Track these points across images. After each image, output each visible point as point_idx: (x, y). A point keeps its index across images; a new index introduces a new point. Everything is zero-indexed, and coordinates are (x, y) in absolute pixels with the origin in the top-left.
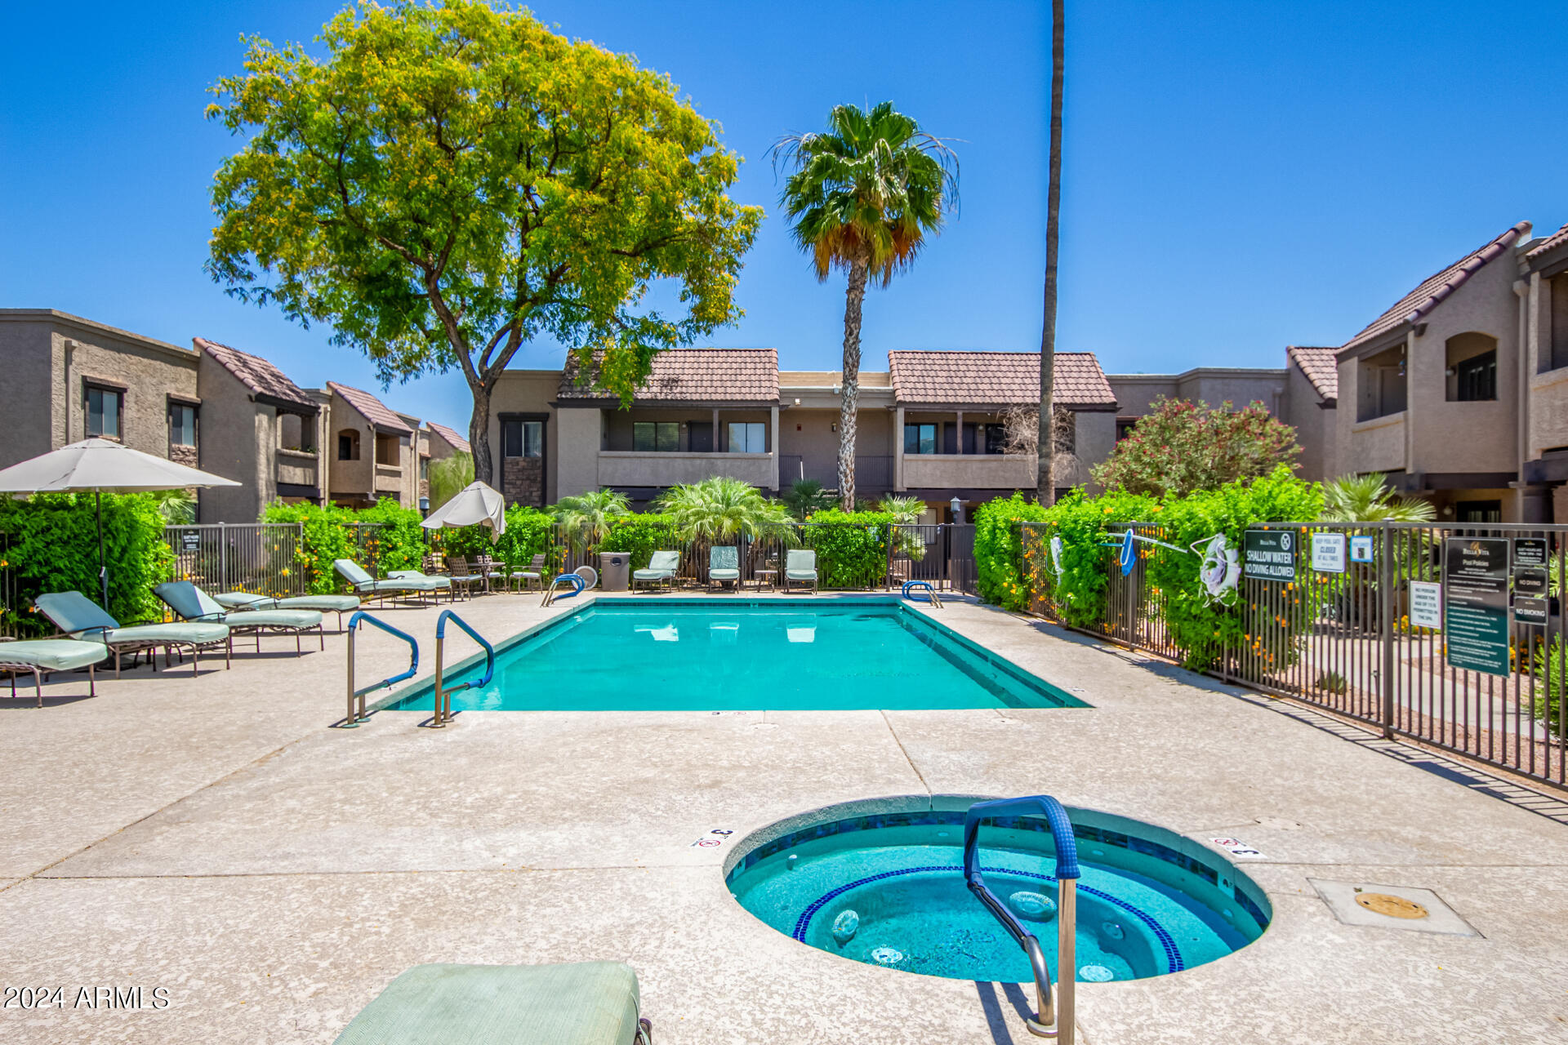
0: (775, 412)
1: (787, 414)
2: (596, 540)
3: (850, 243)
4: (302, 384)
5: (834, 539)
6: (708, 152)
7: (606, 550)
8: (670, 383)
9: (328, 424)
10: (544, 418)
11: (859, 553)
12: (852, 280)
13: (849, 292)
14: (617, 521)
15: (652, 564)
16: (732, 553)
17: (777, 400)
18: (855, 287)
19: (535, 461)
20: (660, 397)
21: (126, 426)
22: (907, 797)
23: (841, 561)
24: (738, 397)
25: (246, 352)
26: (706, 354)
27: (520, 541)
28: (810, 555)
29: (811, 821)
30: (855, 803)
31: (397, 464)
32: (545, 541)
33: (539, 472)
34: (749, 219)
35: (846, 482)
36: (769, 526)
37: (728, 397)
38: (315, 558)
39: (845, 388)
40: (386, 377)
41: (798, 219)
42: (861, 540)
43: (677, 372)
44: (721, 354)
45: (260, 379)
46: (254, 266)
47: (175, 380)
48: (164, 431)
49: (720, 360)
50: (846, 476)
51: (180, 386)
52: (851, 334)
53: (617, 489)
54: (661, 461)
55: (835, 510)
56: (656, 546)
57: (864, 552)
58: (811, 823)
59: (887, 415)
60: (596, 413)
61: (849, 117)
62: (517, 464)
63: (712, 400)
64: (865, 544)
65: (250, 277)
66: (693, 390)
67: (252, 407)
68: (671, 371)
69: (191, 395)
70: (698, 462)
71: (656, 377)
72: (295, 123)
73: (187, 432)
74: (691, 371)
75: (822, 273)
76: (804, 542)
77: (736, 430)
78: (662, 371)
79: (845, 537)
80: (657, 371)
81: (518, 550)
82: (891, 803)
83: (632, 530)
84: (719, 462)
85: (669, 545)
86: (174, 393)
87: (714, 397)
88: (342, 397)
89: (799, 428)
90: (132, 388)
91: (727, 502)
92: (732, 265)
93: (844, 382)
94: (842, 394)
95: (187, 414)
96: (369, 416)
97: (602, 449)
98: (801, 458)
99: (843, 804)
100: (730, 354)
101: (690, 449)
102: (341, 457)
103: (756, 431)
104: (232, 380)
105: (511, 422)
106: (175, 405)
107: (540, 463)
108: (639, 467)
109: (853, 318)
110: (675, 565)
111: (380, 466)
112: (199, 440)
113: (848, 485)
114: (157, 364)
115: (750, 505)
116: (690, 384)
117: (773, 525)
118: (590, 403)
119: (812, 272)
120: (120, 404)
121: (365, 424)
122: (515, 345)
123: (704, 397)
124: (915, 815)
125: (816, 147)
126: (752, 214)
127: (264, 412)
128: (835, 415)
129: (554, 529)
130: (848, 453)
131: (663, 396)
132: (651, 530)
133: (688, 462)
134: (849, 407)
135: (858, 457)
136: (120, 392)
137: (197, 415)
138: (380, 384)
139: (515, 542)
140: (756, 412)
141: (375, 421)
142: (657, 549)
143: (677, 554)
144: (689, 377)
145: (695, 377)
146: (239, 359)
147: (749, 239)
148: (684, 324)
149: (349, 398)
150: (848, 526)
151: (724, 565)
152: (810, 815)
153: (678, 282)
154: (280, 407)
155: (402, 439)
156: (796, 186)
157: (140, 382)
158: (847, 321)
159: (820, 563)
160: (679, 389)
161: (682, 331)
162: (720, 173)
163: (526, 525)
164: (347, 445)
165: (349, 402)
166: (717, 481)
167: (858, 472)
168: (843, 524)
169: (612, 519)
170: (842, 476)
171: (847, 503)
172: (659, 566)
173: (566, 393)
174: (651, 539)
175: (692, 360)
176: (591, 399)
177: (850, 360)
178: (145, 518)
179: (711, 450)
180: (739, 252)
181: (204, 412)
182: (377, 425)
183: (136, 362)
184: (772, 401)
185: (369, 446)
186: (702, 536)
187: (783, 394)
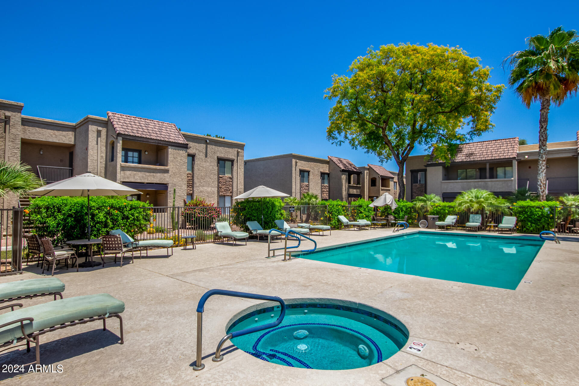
0: (515, 163)
1: (521, 162)
2: (427, 211)
3: (541, 90)
4: (357, 166)
5: (526, 213)
7: (431, 215)
8: (470, 155)
9: (368, 176)
10: (425, 171)
11: (539, 218)
12: (542, 104)
13: (541, 110)
14: (435, 205)
15: (446, 220)
16: (479, 217)
17: (515, 158)
18: (544, 108)
19: (422, 185)
20: (464, 160)
21: (310, 181)
22: (350, 301)
23: (530, 221)
24: (498, 158)
25: (342, 158)
26: (487, 143)
27: (402, 211)
28: (513, 219)
29: (313, 301)
30: (331, 299)
31: (389, 187)
32: (410, 211)
33: (424, 188)
34: (498, 90)
35: (541, 189)
36: (497, 208)
37: (493, 158)
38: (331, 215)
39: (540, 150)
40: (382, 161)
41: (516, 85)
42: (540, 213)
43: (473, 150)
44: (493, 142)
45: (344, 165)
46: (337, 135)
47: (323, 168)
48: (320, 181)
49: (492, 144)
50: (541, 186)
51: (324, 169)
52: (542, 128)
54: (465, 183)
55: (528, 200)
56: (449, 213)
57: (541, 218)
58: (313, 302)
60: (440, 168)
61: (539, 40)
62: (417, 186)
63: (486, 160)
64: (542, 215)
65: (337, 139)
66: (479, 157)
67: (341, 173)
68: (471, 151)
69: (327, 171)
70: (480, 183)
71: (464, 153)
72: (345, 95)
73: (326, 181)
74: (479, 150)
76: (512, 213)
77: (500, 170)
78: (467, 151)
79: (531, 212)
80: (465, 151)
81: (401, 214)
82: (344, 302)
83: (440, 208)
84: (489, 183)
85: (454, 213)
86: (322, 171)
87: (487, 159)
88: (372, 168)
89: (530, 167)
90: (311, 170)
91: (478, 197)
92: (491, 109)
93: (539, 148)
94: (539, 153)
95: (326, 176)
96: (379, 173)
97: (443, 180)
98: (528, 180)
99: (326, 299)
100: (497, 141)
101: (480, 178)
102: (372, 186)
104: (337, 167)
105: (414, 173)
106: (323, 174)
107: (424, 186)
109: (543, 121)
110: (454, 221)
111: (382, 188)
112: (329, 183)
114: (318, 164)
115: (488, 199)
116: (478, 154)
117: (498, 206)
118: (439, 164)
119: (524, 106)
120: (309, 175)
121: (378, 175)
122: (412, 148)
123: (483, 159)
124: (354, 308)
125: (520, 56)
126: (499, 88)
127: (345, 175)
128: (536, 162)
129: (413, 207)
130: (542, 177)
131: (466, 160)
132: (447, 208)
133: (476, 183)
134: (542, 158)
136: (308, 172)
137: (328, 176)
138: (380, 163)
139: (400, 211)
140: (507, 163)
141: (380, 174)
142: (449, 215)
143: (455, 217)
144: (478, 152)
145: (480, 152)
146: (340, 160)
147: (498, 97)
148: (468, 133)
149: (374, 168)
150: (533, 207)
151: (475, 221)
152: (312, 299)
153: (469, 119)
154: (349, 173)
155: (390, 179)
157: (313, 169)
158: (540, 122)
159: (519, 222)
160: (473, 157)
161: (468, 137)
163: (404, 206)
164: (373, 182)
165: (373, 170)
168: (531, 207)
169: (432, 204)
170: (539, 187)
171: (541, 197)
172: (449, 221)
173: (430, 162)
174: (447, 211)
175: (480, 145)
176: (439, 163)
177: (542, 139)
178: (277, 204)
179: (486, 178)
180: (494, 103)
181: (330, 175)
182: (381, 176)
183: (312, 164)
184: (513, 158)
185: (379, 182)
186: (468, 211)
187: (518, 155)
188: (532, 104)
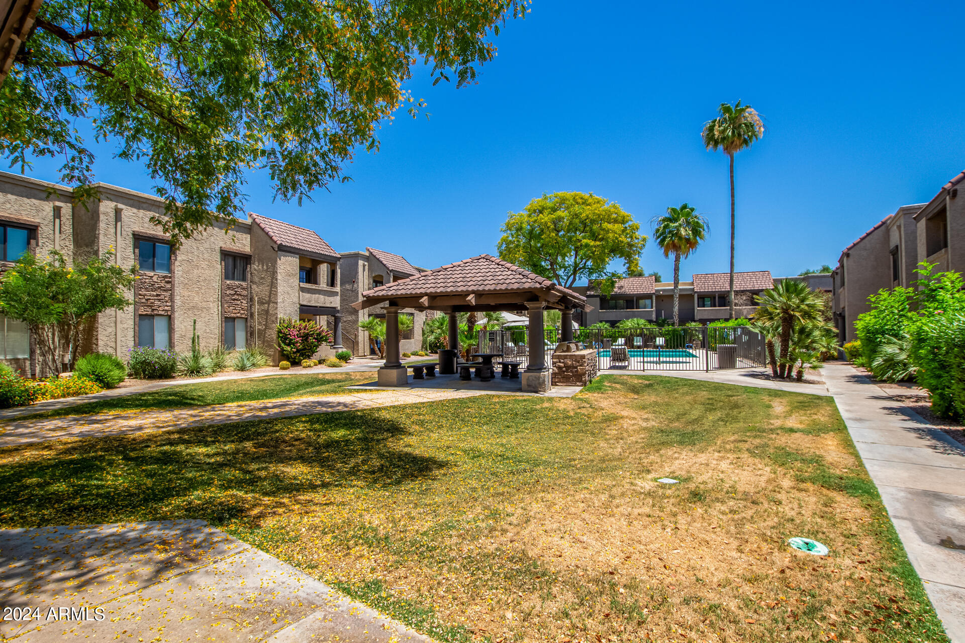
0: (654, 297)
1: (658, 297)
2: (602, 335)
3: (675, 247)
5: (671, 334)
6: (630, 223)
7: (605, 338)
8: (621, 288)
9: (365, 272)
12: (676, 258)
13: (675, 261)
15: (618, 342)
16: (640, 338)
17: (654, 293)
18: (677, 259)
20: (617, 293)
24: (642, 293)
26: (631, 279)
28: (663, 339)
34: (644, 240)
35: (676, 317)
37: (639, 293)
39: (674, 288)
41: (658, 240)
43: (623, 284)
49: (636, 281)
53: (606, 322)
54: (618, 313)
55: (672, 326)
56: (619, 337)
59: (692, 296)
60: (598, 299)
61: (674, 210)
63: (634, 294)
66: (628, 291)
68: (621, 285)
70: (630, 312)
71: (616, 287)
74: (627, 285)
75: (667, 255)
76: (661, 335)
77: (642, 302)
78: (618, 285)
79: (675, 334)
83: (611, 333)
84: (636, 312)
88: (375, 256)
89: (662, 301)
91: (638, 324)
92: (639, 254)
93: (674, 286)
94: (674, 290)
96: (389, 266)
97: (600, 310)
98: (662, 311)
101: (627, 308)
103: (648, 302)
108: (612, 314)
109: (676, 269)
113: (676, 319)
115: (645, 325)
116: (627, 289)
117: (652, 331)
118: (596, 296)
119: (663, 257)
123: (631, 293)
125: (664, 220)
128: (671, 297)
130: (676, 309)
131: (619, 293)
132: (616, 333)
134: (676, 294)
135: (679, 309)
140: (648, 296)
141: (391, 269)
144: (626, 287)
145: (628, 287)
147: (644, 245)
149: (380, 257)
151: (638, 341)
153: (623, 260)
156: (658, 230)
159: (666, 341)
160: (624, 291)
162: (634, 229)
166: (635, 319)
167: (679, 315)
169: (606, 330)
170: (674, 316)
171: (676, 324)
174: (617, 335)
175: (627, 281)
179: (634, 309)
180: (641, 249)
182: (392, 271)
184: (652, 293)
186: (631, 334)
187: (657, 291)
188: (670, 255)
